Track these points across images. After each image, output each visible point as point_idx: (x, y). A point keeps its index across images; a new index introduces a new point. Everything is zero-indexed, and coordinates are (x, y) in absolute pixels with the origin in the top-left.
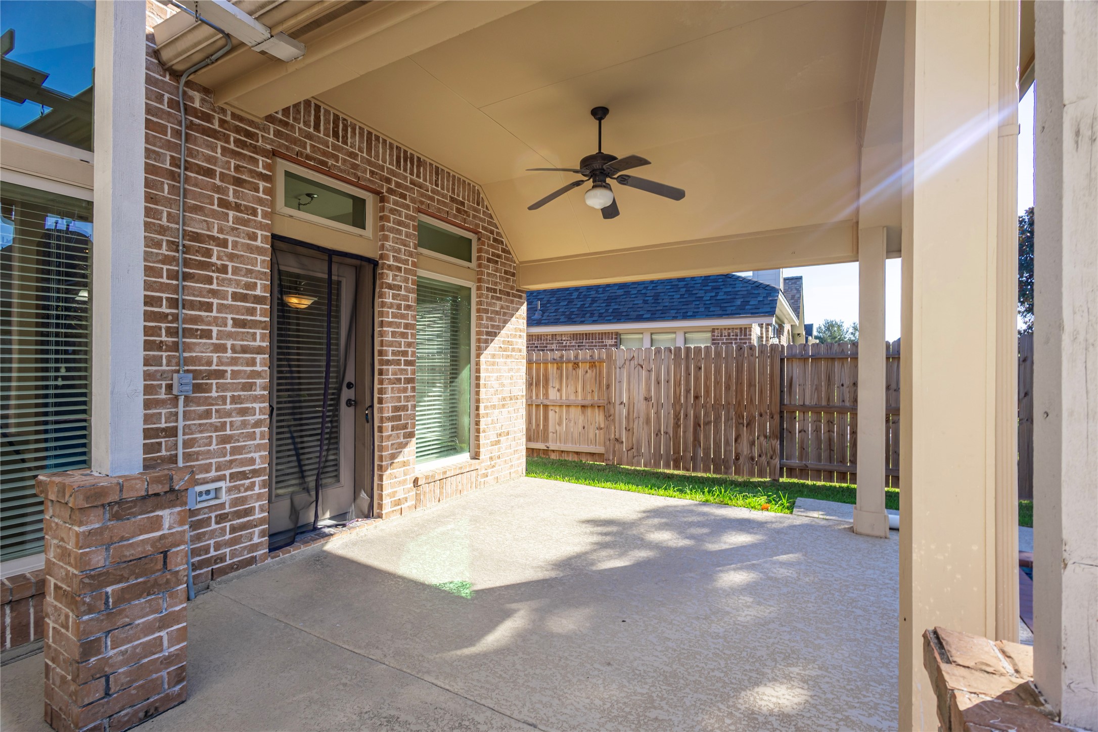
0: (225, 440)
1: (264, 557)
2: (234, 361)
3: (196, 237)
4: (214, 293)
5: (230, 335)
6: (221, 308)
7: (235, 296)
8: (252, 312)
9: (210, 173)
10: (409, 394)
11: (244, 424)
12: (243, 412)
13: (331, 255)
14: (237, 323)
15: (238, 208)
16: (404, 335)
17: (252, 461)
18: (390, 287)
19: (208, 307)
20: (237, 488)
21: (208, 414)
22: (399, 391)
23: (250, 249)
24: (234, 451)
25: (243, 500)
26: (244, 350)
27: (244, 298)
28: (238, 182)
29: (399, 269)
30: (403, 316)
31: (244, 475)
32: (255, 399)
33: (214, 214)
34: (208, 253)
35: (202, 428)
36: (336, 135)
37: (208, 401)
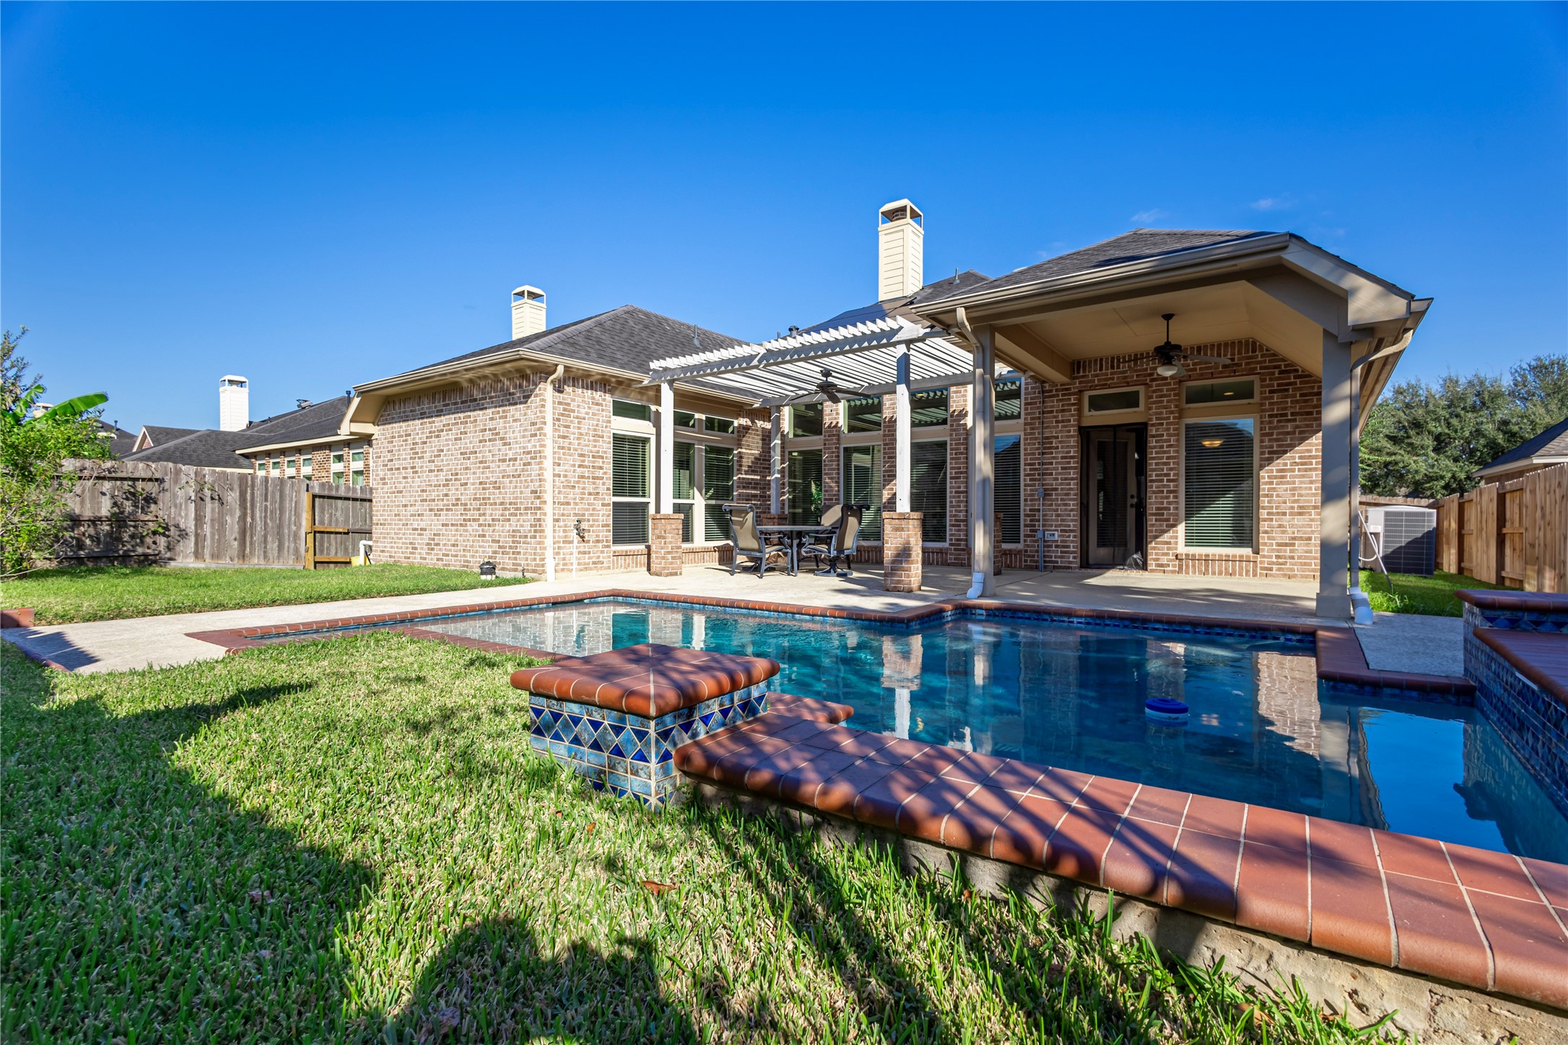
0: (1058, 515)
1: (1075, 568)
2: (1061, 484)
3: (1047, 438)
4: (1054, 458)
5: (1060, 474)
6: (1057, 463)
7: (1062, 458)
8: (1069, 463)
9: (1052, 412)
10: (1171, 499)
11: (1066, 510)
12: (1065, 505)
13: (1115, 428)
14: (1063, 468)
15: (1063, 421)
16: (1165, 464)
17: (1069, 526)
18: (1153, 436)
19: (1051, 463)
20: (1063, 536)
21: (1051, 505)
22: (1162, 498)
23: (1068, 437)
24: (1062, 520)
25: (1065, 541)
26: (1066, 479)
27: (1065, 458)
28: (1063, 411)
29: (1162, 424)
30: (1165, 452)
31: (1065, 531)
32: (1071, 500)
33: (1054, 427)
34: (1051, 443)
35: (1050, 510)
36: (1113, 367)
37: (1051, 500)
